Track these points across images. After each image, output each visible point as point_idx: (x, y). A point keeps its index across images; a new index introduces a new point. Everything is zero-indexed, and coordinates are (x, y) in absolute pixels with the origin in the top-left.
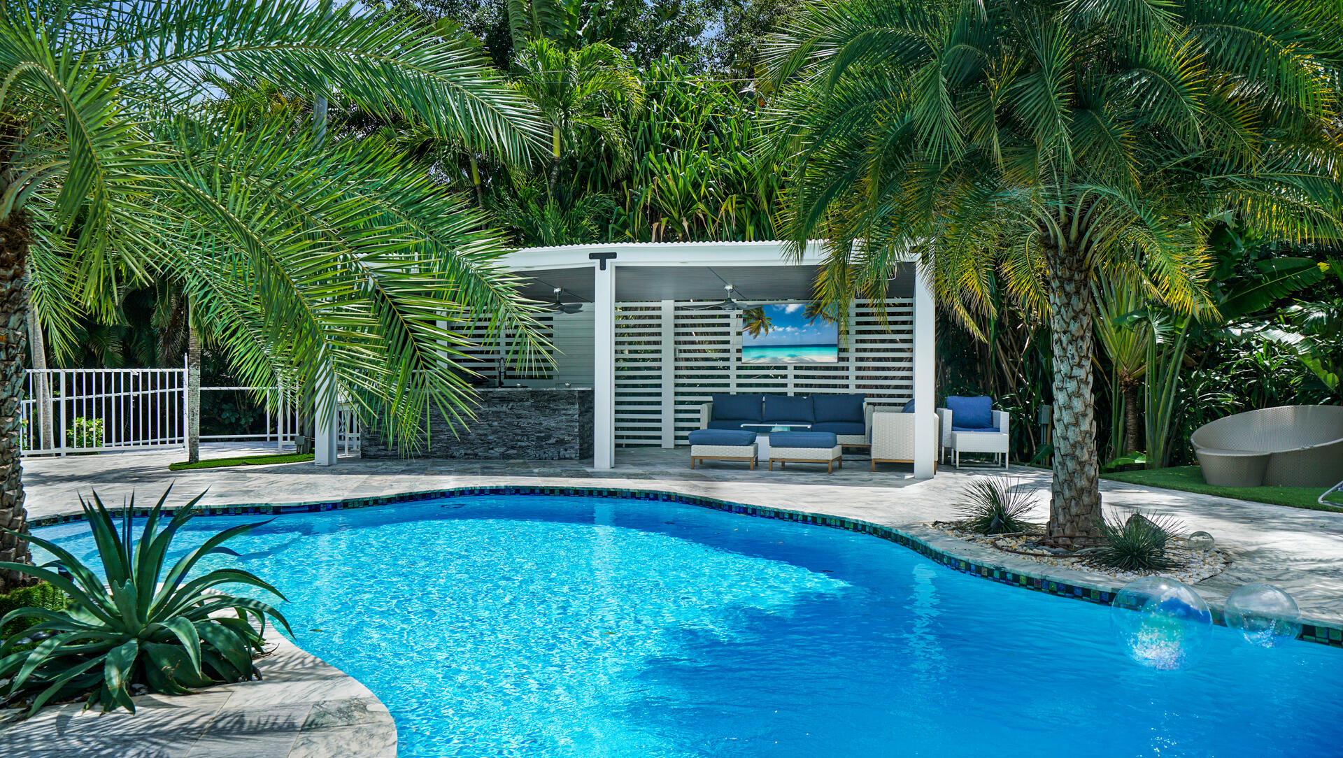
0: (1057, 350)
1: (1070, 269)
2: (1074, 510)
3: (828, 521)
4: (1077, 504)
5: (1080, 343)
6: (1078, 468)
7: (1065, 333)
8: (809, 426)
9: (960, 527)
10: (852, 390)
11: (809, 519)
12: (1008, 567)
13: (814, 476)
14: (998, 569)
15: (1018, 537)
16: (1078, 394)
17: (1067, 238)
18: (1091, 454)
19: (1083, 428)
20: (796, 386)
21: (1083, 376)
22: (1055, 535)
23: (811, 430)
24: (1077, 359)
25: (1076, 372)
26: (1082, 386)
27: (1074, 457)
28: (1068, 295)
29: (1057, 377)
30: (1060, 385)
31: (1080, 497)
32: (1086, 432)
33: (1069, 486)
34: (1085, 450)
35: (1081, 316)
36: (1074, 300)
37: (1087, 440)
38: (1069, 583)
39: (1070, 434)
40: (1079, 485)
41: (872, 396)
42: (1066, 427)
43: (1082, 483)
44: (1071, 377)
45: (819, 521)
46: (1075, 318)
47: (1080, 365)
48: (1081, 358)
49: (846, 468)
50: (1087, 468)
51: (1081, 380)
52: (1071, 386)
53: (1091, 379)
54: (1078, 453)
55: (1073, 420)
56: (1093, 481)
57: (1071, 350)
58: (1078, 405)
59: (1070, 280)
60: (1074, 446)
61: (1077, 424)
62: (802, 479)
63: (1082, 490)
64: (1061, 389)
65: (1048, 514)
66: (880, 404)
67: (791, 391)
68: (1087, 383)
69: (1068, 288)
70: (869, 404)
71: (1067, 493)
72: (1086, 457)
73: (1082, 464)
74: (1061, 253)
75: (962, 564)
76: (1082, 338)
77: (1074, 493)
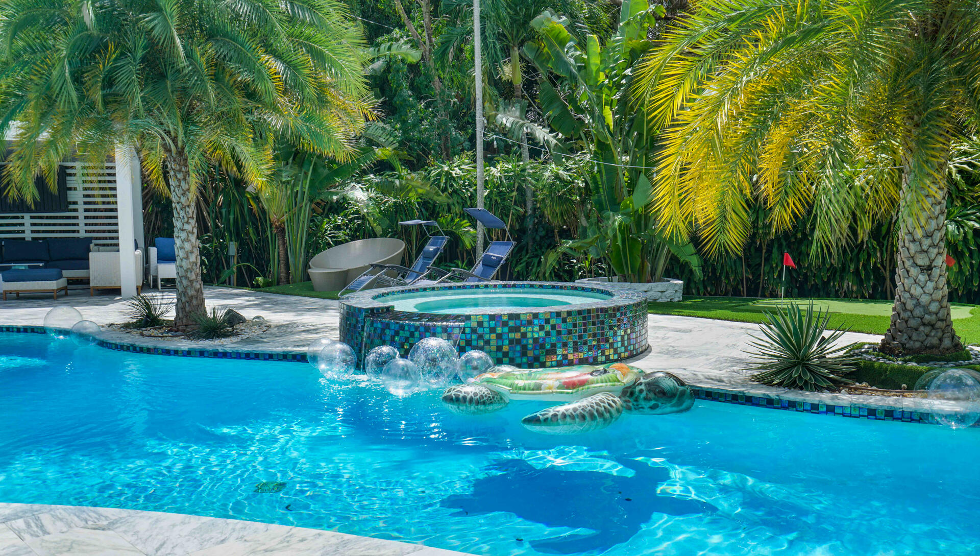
0: (175, 215)
1: (179, 165)
2: (187, 309)
3: (36, 330)
4: (189, 305)
5: (187, 209)
6: (189, 284)
7: (178, 203)
8: (41, 265)
9: (127, 326)
10: (82, 235)
11: (22, 330)
12: (137, 344)
13: (41, 302)
14: (132, 345)
15: (160, 328)
16: (188, 240)
17: (176, 146)
18: (197, 275)
19: (191, 260)
20: (33, 232)
21: (190, 229)
22: (178, 324)
23: (45, 267)
24: (186, 219)
25: (186, 227)
26: (190, 235)
27: (186, 278)
28: (179, 180)
29: (176, 230)
30: (177, 235)
31: (191, 302)
32: (193, 263)
33: (184, 295)
34: (193, 273)
35: (187, 193)
36: (183, 183)
37: (194, 267)
38: (167, 348)
39: (184, 264)
40: (190, 294)
41: (97, 238)
42: (182, 260)
43: (191, 292)
44: (183, 230)
45: (29, 330)
46: (183, 194)
47: (188, 223)
48: (188, 218)
49: (71, 295)
50: (194, 284)
51: (189, 232)
52: (183, 235)
53: (195, 231)
54: (189, 275)
55: (185, 256)
56: (199, 291)
57: (182, 213)
58: (187, 246)
59: (180, 171)
60: (186, 271)
61: (187, 258)
62: (29, 305)
63: (192, 297)
64: (177, 237)
65: (175, 314)
66: (104, 245)
67: (28, 236)
68: (193, 233)
69: (179, 176)
70: (96, 245)
71: (183, 299)
72: (194, 277)
73: (191, 282)
74: (174, 155)
75: (113, 346)
76: (189, 206)
77: (187, 299)
